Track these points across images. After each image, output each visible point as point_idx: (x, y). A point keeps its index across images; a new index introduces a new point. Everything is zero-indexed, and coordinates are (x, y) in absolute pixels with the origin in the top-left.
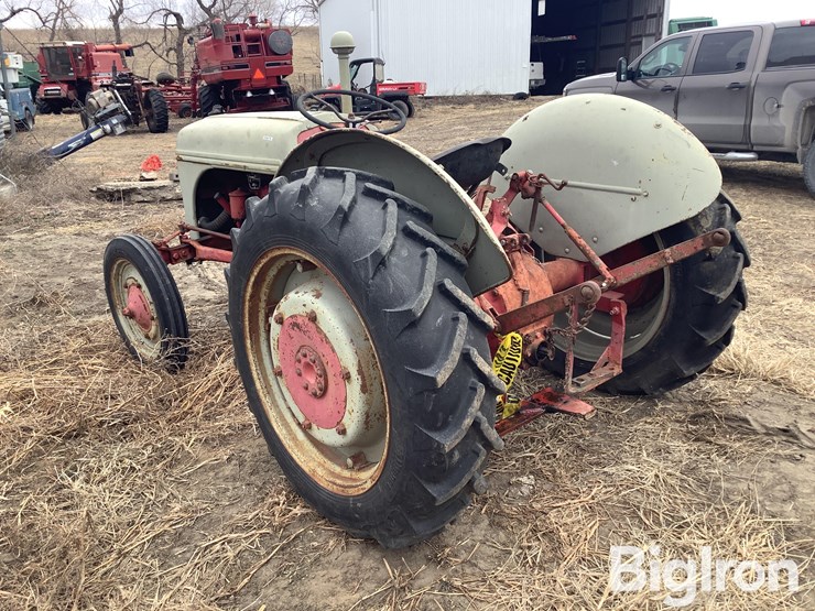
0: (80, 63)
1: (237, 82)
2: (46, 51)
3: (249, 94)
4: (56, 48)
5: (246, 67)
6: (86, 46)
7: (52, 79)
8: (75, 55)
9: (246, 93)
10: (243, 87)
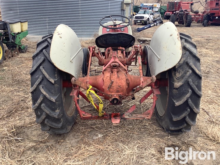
0: (177, 7)
1: (214, 14)
2: (169, 3)
3: (217, 18)
4: (172, 2)
5: (218, 9)
6: (180, 2)
7: (169, 11)
8: (176, 4)
9: (216, 17)
10: (215, 15)
